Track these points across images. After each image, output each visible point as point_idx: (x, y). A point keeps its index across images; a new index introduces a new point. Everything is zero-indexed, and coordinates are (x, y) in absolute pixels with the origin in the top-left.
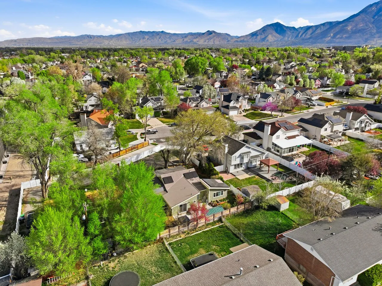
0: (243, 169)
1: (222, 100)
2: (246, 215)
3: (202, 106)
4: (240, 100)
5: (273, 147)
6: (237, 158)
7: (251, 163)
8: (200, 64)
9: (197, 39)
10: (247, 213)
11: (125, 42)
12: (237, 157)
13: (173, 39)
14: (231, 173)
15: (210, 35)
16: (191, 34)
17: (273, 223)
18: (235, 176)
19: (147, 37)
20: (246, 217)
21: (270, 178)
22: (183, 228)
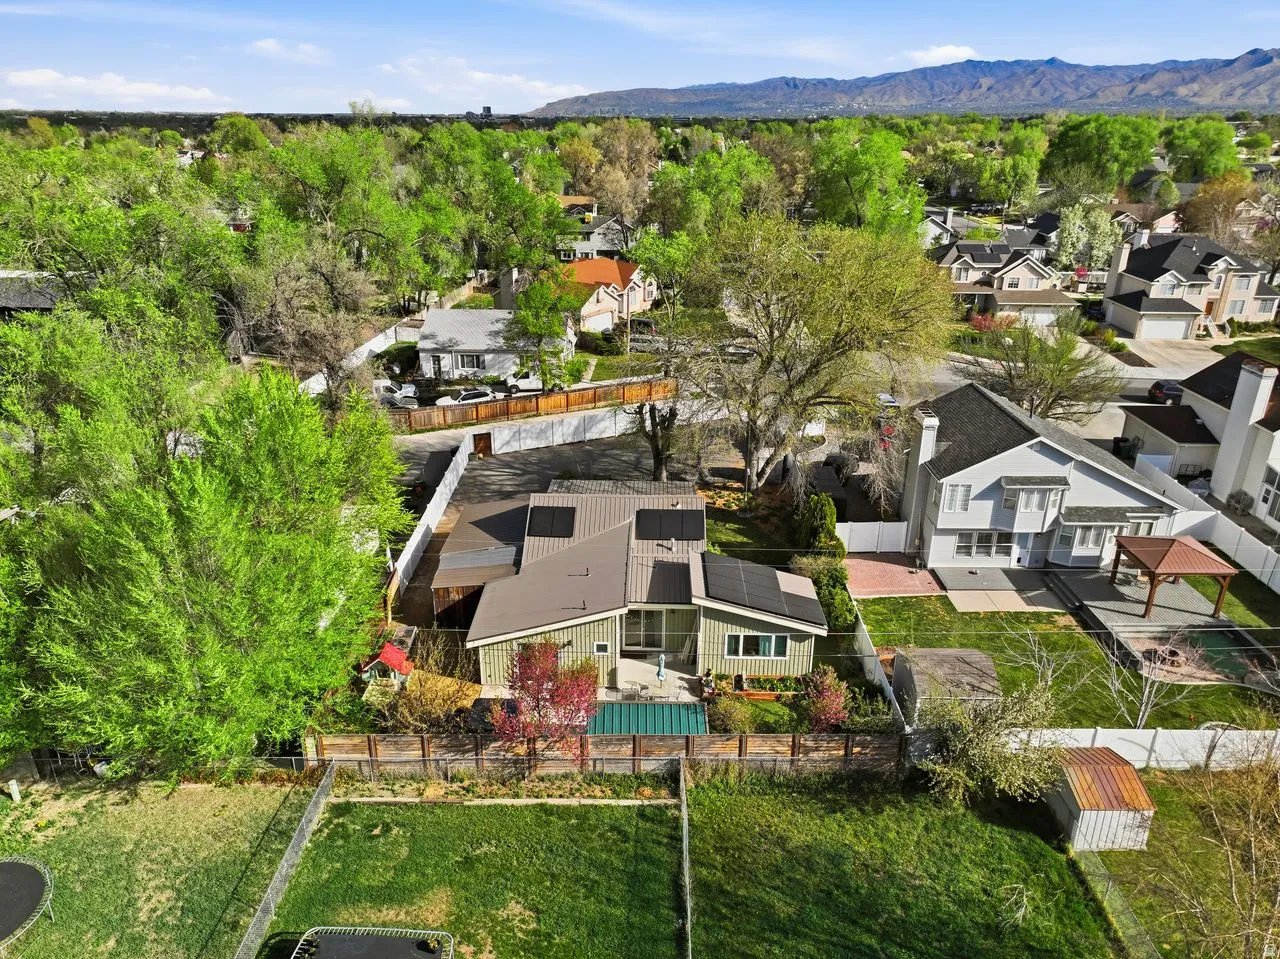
0: (1014, 565)
1: (1123, 265)
2: (843, 799)
3: (1010, 285)
4: (1213, 275)
5: (1268, 492)
6: (975, 498)
7: (1067, 541)
8: (1114, 143)
9: (1196, 87)
10: (852, 789)
11: (904, 101)
12: (974, 492)
13: (1088, 88)
14: (933, 572)
15: (1257, 69)
16: (1173, 66)
17: (965, 902)
18: (943, 587)
19: (986, 82)
20: (833, 808)
21: (1137, 649)
22: (449, 756)
